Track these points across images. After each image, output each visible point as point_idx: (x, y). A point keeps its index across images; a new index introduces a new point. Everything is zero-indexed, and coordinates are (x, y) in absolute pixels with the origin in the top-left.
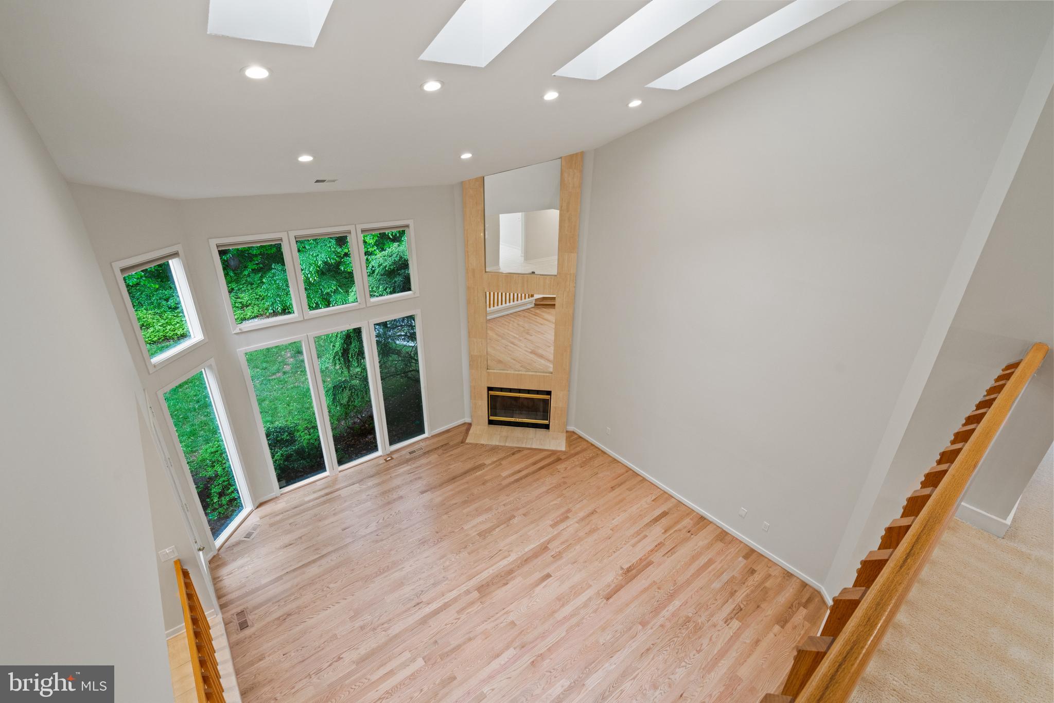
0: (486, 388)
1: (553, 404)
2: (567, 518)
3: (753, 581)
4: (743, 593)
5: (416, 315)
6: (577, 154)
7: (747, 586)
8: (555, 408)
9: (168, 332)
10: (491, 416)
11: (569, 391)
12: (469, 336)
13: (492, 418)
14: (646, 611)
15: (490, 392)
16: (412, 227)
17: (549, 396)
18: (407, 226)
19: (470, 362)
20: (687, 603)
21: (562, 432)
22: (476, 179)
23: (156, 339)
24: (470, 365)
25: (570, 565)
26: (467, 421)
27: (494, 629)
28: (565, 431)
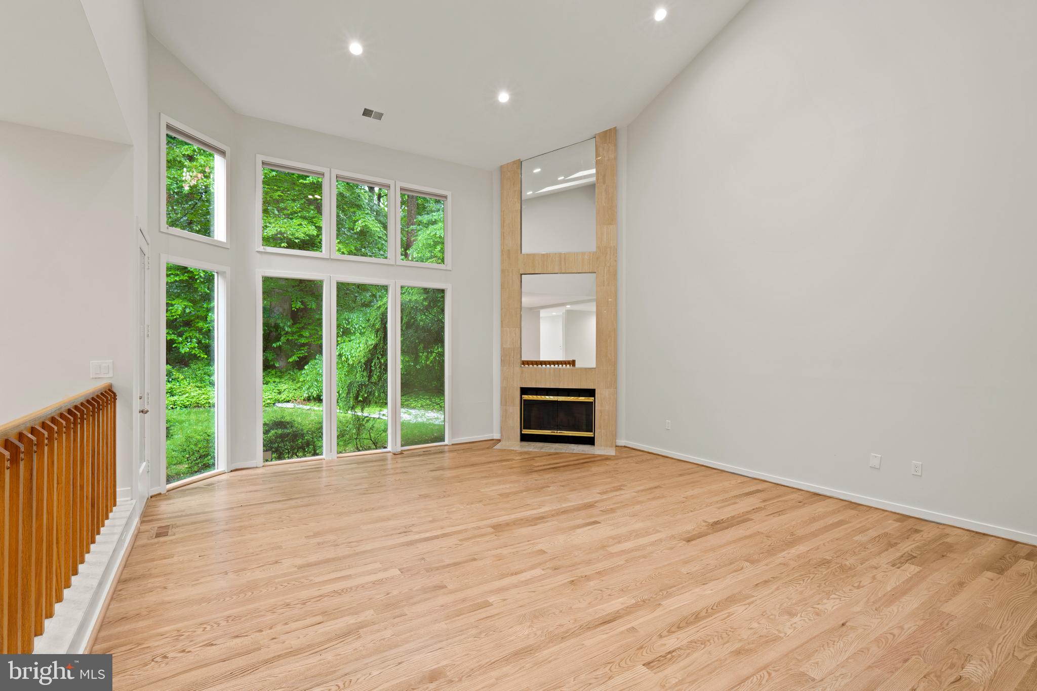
0: (519, 390)
1: (598, 407)
2: (621, 489)
3: (922, 536)
4: (910, 545)
5: (447, 289)
6: (610, 130)
7: (914, 540)
8: (601, 412)
9: (202, 400)
10: (524, 429)
11: (616, 388)
12: (502, 326)
13: (526, 432)
14: (752, 552)
15: (523, 396)
16: (449, 198)
17: (593, 398)
18: (446, 197)
19: (501, 357)
20: (818, 549)
21: (612, 447)
22: (514, 162)
23: (188, 403)
24: (502, 360)
25: (628, 517)
26: (495, 438)
27: (512, 554)
28: (614, 444)
